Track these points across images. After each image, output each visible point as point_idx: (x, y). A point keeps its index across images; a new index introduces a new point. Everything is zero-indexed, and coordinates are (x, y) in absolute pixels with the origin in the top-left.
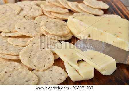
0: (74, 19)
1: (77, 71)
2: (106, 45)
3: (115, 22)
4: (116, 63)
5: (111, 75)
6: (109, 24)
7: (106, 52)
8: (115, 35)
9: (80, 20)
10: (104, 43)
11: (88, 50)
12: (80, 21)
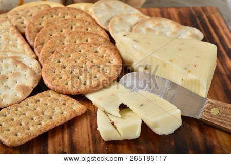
0: (125, 38)
1: (113, 124)
2: (171, 85)
3: (193, 47)
4: (182, 116)
5: (170, 135)
6: (180, 49)
7: (168, 96)
8: (186, 68)
9: (135, 41)
10: (167, 81)
11: (140, 91)
12: (134, 43)
